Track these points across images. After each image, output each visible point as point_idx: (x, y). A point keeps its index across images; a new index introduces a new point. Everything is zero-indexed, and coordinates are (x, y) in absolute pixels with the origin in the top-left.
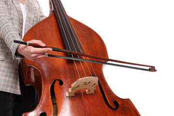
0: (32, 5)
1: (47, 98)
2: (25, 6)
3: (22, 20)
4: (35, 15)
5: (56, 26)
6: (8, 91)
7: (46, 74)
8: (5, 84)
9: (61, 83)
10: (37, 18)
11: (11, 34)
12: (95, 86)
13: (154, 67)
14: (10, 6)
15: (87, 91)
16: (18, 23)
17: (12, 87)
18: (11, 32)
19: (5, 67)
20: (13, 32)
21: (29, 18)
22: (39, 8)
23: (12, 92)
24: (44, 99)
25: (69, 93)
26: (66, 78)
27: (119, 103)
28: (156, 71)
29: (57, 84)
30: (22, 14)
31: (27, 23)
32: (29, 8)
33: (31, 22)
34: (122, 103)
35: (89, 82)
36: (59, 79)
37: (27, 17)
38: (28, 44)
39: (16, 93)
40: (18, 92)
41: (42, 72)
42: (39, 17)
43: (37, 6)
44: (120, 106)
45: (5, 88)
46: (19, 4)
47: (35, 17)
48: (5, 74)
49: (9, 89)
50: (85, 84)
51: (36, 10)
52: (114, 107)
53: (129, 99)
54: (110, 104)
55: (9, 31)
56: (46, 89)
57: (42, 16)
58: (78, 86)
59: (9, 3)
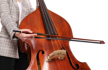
0: (25, 2)
1: (35, 62)
2: (21, 3)
3: (19, 12)
4: (27, 8)
5: (41, 16)
6: (11, 57)
7: (34, 47)
8: (9, 53)
9: (43, 53)
10: (28, 10)
11: (10, 24)
12: (64, 55)
13: (103, 41)
14: (11, 4)
15: (59, 57)
16: (16, 14)
17: (14, 54)
18: (10, 23)
19: (9, 42)
20: (12, 23)
21: (23, 11)
22: (30, 4)
23: (14, 57)
24: (33, 62)
25: (48, 59)
26: (46, 49)
27: (79, 65)
28: (104, 43)
29: (41, 53)
30: (19, 9)
31: (22, 14)
32: (23, 4)
33: (25, 13)
34: (81, 65)
35: (61, 53)
36: (42, 50)
37: (22, 10)
38: (22, 32)
39: (16, 58)
40: (18, 57)
41: (31, 45)
42: (29, 9)
43: (28, 3)
44: (80, 67)
45: (9, 55)
46: (17, 2)
47: (27, 10)
48: (9, 46)
49: (12, 55)
50: (58, 54)
51: (28, 5)
52: (76, 68)
53: (85, 63)
54: (74, 66)
55: (9, 22)
56: (34, 56)
57: (31, 9)
58: (54, 56)
59: (10, 2)
